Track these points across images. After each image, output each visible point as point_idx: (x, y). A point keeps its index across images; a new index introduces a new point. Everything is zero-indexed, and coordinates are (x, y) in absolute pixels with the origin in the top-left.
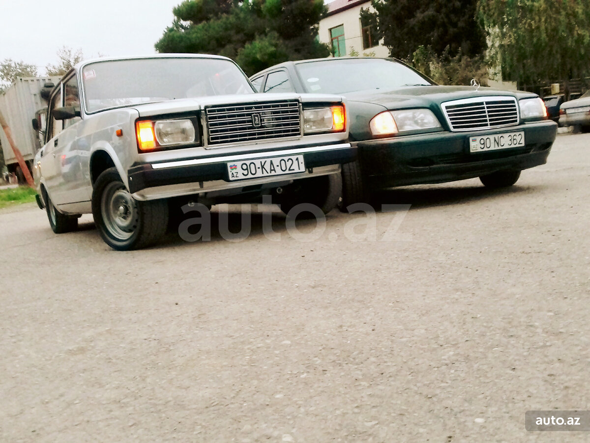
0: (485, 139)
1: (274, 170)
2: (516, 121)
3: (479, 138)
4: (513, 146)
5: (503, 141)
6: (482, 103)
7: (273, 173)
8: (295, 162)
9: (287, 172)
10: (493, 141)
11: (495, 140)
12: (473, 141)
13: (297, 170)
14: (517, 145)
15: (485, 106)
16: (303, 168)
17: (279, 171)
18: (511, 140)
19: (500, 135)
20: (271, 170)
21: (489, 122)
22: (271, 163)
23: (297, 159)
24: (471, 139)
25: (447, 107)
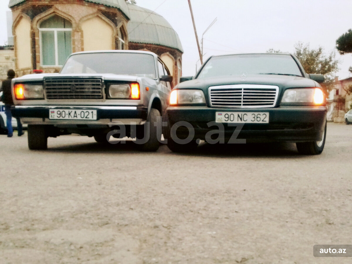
0: (229, 115)
1: (76, 116)
2: (272, 104)
3: (224, 113)
4: (256, 122)
5: (246, 118)
6: (241, 89)
7: (75, 118)
8: (91, 114)
9: (84, 119)
10: (236, 116)
11: (239, 116)
12: (219, 114)
13: (91, 118)
14: (261, 122)
15: (243, 91)
16: (95, 118)
17: (79, 118)
18: (254, 117)
19: (243, 113)
20: (74, 116)
21: (242, 103)
22: (75, 112)
23: (92, 112)
24: (217, 113)
25: (212, 90)
